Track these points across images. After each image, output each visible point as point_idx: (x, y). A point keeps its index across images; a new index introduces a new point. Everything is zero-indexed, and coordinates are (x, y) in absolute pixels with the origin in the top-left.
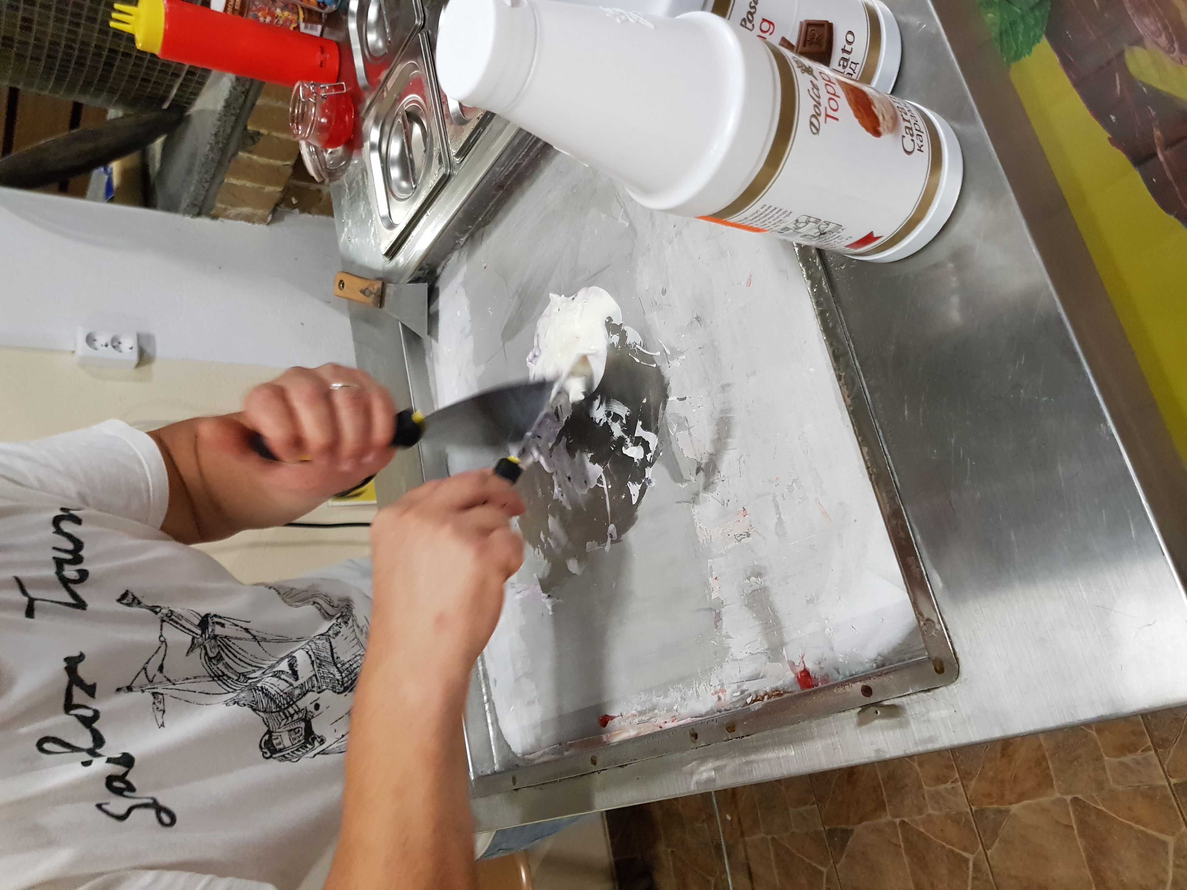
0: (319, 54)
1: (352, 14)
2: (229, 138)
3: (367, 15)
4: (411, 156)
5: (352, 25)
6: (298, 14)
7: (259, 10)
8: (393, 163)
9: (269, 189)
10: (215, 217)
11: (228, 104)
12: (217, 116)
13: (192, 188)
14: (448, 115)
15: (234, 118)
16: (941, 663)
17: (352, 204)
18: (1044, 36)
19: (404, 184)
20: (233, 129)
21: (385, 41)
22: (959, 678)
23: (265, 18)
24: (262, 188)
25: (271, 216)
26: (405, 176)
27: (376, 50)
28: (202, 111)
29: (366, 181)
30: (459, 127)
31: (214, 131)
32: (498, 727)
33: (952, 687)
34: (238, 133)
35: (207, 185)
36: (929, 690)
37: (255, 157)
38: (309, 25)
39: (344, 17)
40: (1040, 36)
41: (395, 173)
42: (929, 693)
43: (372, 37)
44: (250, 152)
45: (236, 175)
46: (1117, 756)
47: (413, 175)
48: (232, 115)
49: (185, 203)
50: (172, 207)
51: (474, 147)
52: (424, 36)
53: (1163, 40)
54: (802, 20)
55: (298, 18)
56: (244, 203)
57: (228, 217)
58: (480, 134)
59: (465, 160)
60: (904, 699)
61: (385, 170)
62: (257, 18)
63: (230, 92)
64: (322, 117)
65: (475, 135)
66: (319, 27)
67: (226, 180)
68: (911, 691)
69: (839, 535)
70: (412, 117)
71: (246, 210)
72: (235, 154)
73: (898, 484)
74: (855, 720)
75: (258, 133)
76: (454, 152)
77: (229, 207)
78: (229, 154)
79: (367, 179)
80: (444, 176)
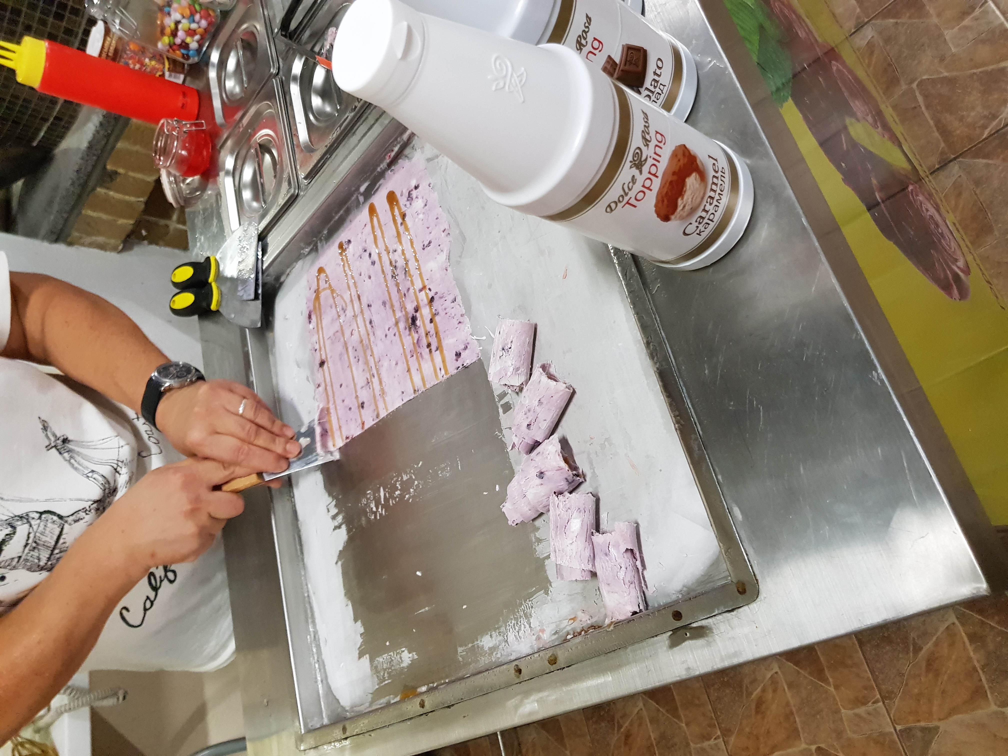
0: (181, 97)
1: (213, 65)
2: (89, 175)
3: (226, 66)
4: (262, 180)
5: (213, 74)
6: (164, 64)
7: (131, 58)
8: (245, 186)
9: (121, 221)
10: (70, 244)
11: (91, 146)
12: (80, 155)
13: (52, 217)
14: (299, 145)
15: (95, 158)
16: (743, 584)
17: (205, 222)
18: (790, 98)
19: (255, 204)
20: (94, 167)
21: (242, 88)
22: (759, 597)
23: (135, 65)
24: (115, 220)
25: (122, 245)
26: (256, 197)
27: (232, 94)
28: (66, 151)
29: (220, 202)
30: (308, 154)
31: (76, 168)
32: (328, 683)
33: (753, 606)
34: (98, 171)
35: (65, 215)
36: (732, 610)
37: (111, 193)
38: (173, 74)
39: (205, 68)
40: (788, 97)
41: (247, 194)
42: (732, 613)
43: (230, 84)
44: (108, 188)
45: (94, 209)
46: (852, 709)
47: (263, 195)
48: (94, 155)
49: (43, 231)
50: (31, 233)
51: (322, 171)
52: (278, 81)
53: (870, 118)
54: (624, 44)
55: (164, 67)
56: (99, 233)
57: (83, 245)
58: (327, 159)
59: (312, 182)
60: (710, 620)
61: (238, 193)
62: (127, 64)
63: (94, 135)
64: (182, 150)
65: (323, 161)
66: (182, 77)
67: (84, 212)
68: (716, 612)
69: (646, 484)
70: (264, 148)
71: (100, 239)
72: (94, 189)
73: (701, 432)
74: (667, 642)
75: (116, 173)
76: (302, 175)
77: (84, 236)
78: (89, 188)
79: (221, 200)
80: (292, 196)
